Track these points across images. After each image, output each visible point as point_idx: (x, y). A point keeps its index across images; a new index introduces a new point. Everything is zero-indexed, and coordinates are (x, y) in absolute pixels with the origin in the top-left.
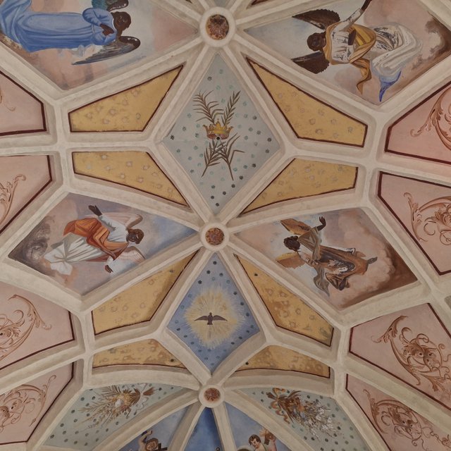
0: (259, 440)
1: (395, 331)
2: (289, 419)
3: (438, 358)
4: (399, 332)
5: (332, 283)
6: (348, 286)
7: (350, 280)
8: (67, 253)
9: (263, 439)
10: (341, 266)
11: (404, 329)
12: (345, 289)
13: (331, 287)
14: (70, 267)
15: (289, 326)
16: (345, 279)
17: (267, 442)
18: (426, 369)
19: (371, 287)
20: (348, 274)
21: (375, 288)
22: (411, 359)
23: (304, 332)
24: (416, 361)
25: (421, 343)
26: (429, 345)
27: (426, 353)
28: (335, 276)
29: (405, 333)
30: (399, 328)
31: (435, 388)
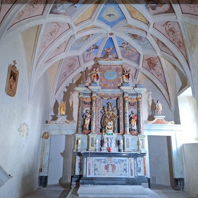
0: (125, 44)
1: (167, 24)
2: (134, 39)
3: (176, 34)
4: (168, 25)
5: (151, 8)
6: (156, 10)
7: (156, 8)
8: (63, 7)
9: (126, 44)
10: (154, 3)
11: (169, 24)
12: (155, 10)
13: (150, 9)
14: (65, 10)
15: (135, 18)
16: (155, 7)
17: (127, 44)
18: (172, 35)
19: (162, 11)
20: (156, 6)
21: (164, 12)
22: (169, 32)
23: (140, 20)
24: (171, 33)
25: (173, 29)
26: (175, 30)
27: (174, 32)
28: (152, 6)
29: (169, 26)
30: (168, 24)
31: (174, 40)
